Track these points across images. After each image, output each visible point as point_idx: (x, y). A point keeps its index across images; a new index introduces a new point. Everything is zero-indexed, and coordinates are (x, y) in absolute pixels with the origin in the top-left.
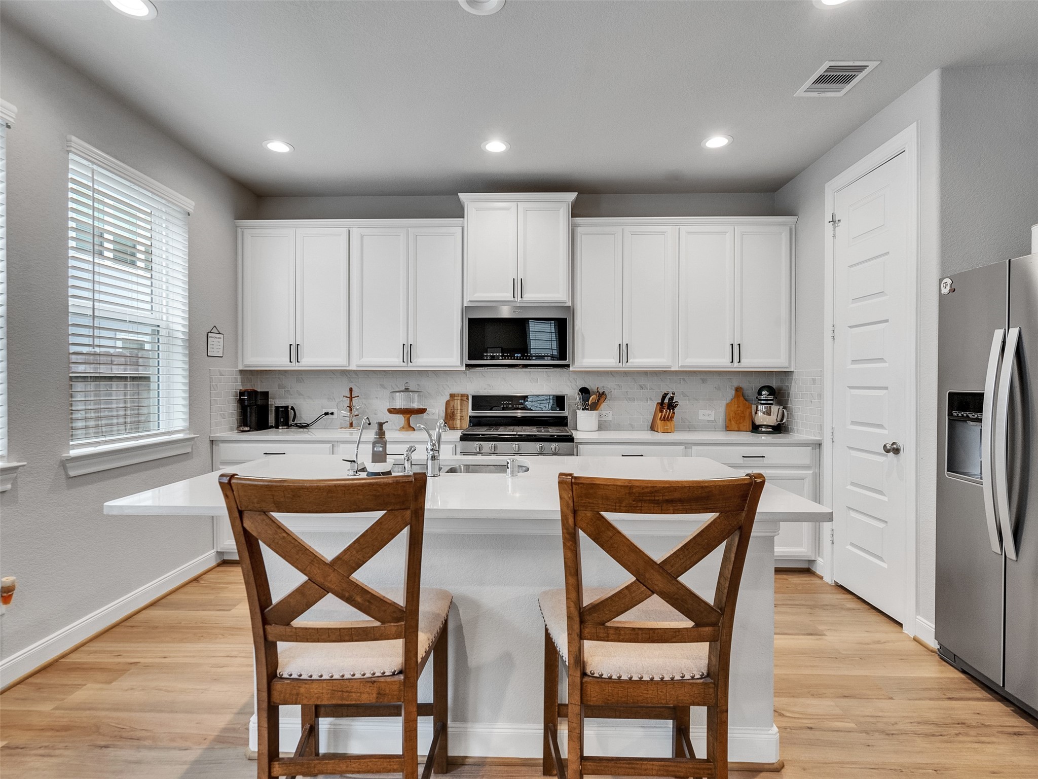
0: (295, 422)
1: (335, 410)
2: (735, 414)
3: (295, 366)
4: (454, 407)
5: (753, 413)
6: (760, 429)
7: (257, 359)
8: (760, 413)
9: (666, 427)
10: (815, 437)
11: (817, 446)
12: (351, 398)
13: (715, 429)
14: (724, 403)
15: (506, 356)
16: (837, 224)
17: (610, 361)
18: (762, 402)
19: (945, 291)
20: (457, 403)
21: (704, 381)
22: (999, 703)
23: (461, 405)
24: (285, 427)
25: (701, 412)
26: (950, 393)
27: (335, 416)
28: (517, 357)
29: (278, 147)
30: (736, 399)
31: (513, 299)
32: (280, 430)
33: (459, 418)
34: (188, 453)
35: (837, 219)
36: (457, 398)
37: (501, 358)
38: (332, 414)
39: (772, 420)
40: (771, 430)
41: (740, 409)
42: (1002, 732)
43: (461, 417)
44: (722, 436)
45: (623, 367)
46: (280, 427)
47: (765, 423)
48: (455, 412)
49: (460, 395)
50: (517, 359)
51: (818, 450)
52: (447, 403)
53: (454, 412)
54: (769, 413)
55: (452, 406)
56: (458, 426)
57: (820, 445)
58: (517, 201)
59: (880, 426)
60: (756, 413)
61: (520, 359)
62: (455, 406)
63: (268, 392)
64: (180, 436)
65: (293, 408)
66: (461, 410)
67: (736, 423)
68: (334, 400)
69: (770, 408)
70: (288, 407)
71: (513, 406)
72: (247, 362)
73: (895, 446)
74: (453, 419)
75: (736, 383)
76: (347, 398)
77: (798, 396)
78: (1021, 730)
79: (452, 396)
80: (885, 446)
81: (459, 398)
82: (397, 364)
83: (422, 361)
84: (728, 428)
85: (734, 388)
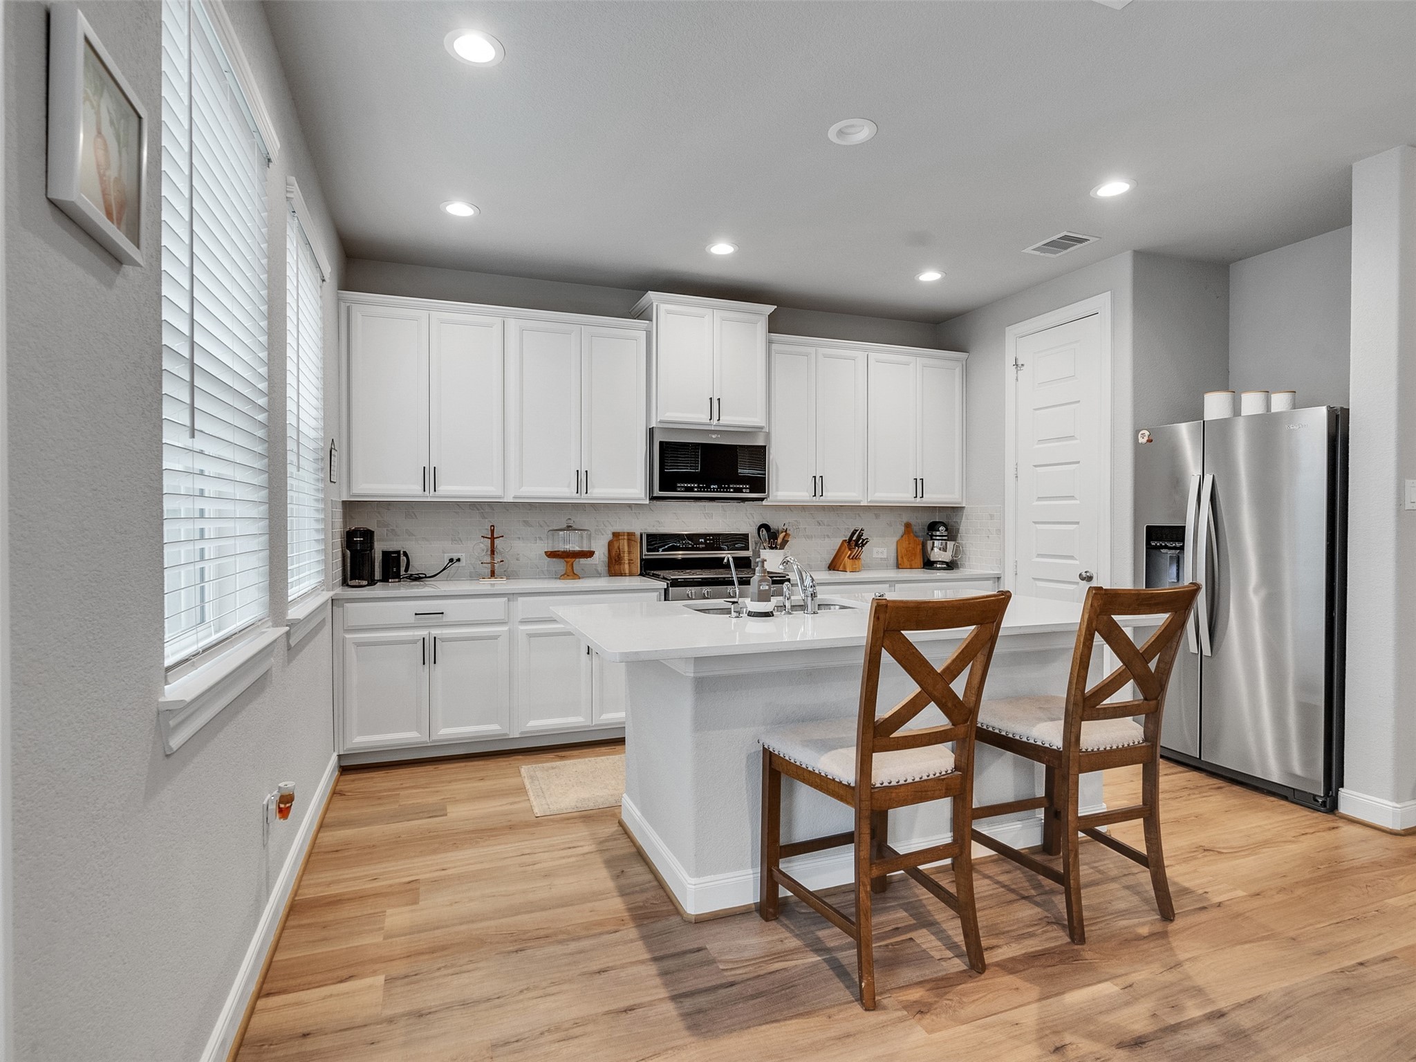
0: (409, 572)
1: (462, 556)
2: (907, 551)
3: (429, 497)
4: (619, 549)
5: (929, 549)
6: (935, 565)
7: (368, 487)
8: (936, 550)
9: (854, 566)
10: (993, 571)
11: (996, 579)
12: (493, 539)
13: (887, 567)
14: (895, 539)
15: (701, 488)
16: (1020, 367)
17: (802, 494)
18: (938, 538)
19: (1142, 440)
20: (624, 545)
21: (877, 516)
22: (1195, 773)
23: (629, 546)
24: (395, 580)
25: (875, 550)
26: (1147, 527)
27: (463, 563)
28: (714, 488)
29: (460, 209)
30: (905, 535)
31: (709, 421)
32: (389, 585)
33: (627, 562)
34: (325, 618)
35: (1020, 363)
36: (622, 537)
37: (696, 490)
38: (459, 560)
39: (947, 556)
40: (945, 566)
41: (911, 545)
42: (1212, 789)
43: (629, 560)
44: (893, 574)
45: (818, 501)
46: (390, 580)
47: (940, 559)
48: (622, 555)
49: (626, 534)
50: (714, 492)
51: (997, 583)
52: (610, 544)
53: (620, 554)
54: (945, 550)
55: (616, 547)
56: (627, 571)
57: (999, 578)
58: (713, 308)
59: (1072, 557)
60: (932, 549)
61: (717, 492)
62: (621, 547)
65: (405, 554)
66: (629, 552)
67: (907, 561)
68: (460, 542)
69: (946, 543)
70: (400, 551)
71: (693, 546)
72: (355, 490)
73: (1088, 574)
74: (620, 564)
75: (905, 519)
76: (487, 539)
77: (971, 531)
78: (1220, 785)
79: (616, 535)
80: (1080, 575)
81: (626, 537)
82: (568, 495)
83: (600, 492)
84: (898, 566)
85: (903, 525)
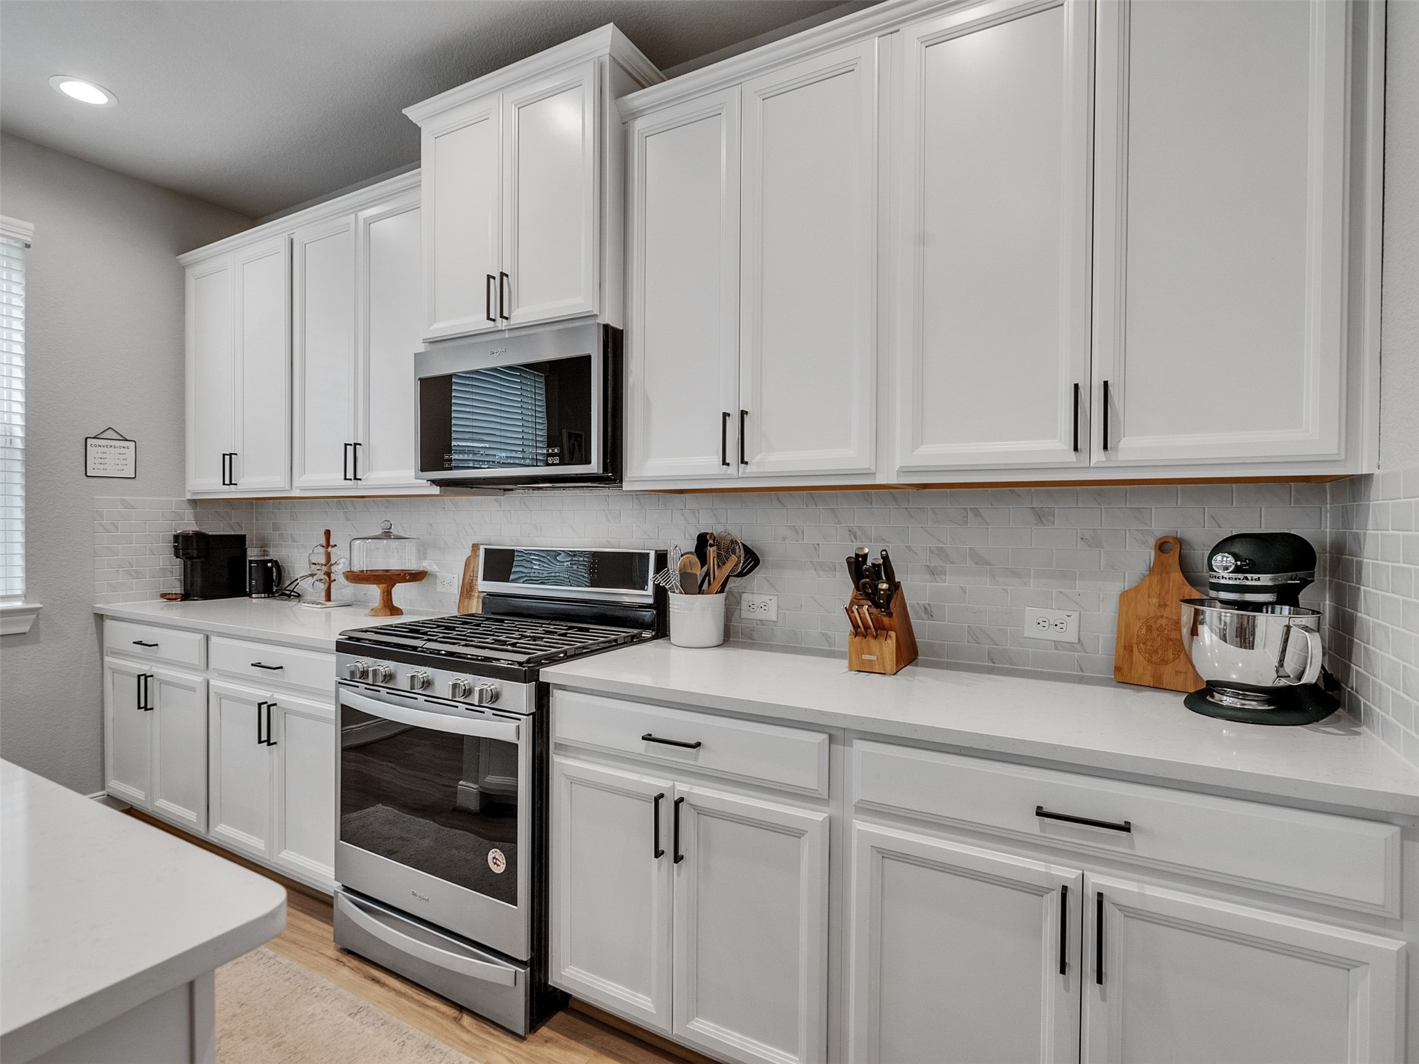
2: (1149, 629)
4: (473, 572)
6: (1217, 696)
9: (865, 657)
12: (327, 548)
14: (1115, 588)
18: (1220, 596)
24: (263, 595)
25: (1032, 614)
30: (1155, 579)
31: (491, 324)
32: (254, 600)
33: (476, 595)
34: (25, 633)
36: (478, 553)
41: (1165, 612)
43: (479, 592)
46: (254, 596)
48: (474, 583)
52: (467, 563)
53: (472, 581)
55: (471, 568)
58: (500, 90)
62: (475, 570)
63: (243, 537)
64: (18, 604)
65: (276, 564)
67: (1149, 661)
70: (273, 560)
74: (470, 597)
75: (1165, 523)
79: (474, 549)
85: (1152, 542)
